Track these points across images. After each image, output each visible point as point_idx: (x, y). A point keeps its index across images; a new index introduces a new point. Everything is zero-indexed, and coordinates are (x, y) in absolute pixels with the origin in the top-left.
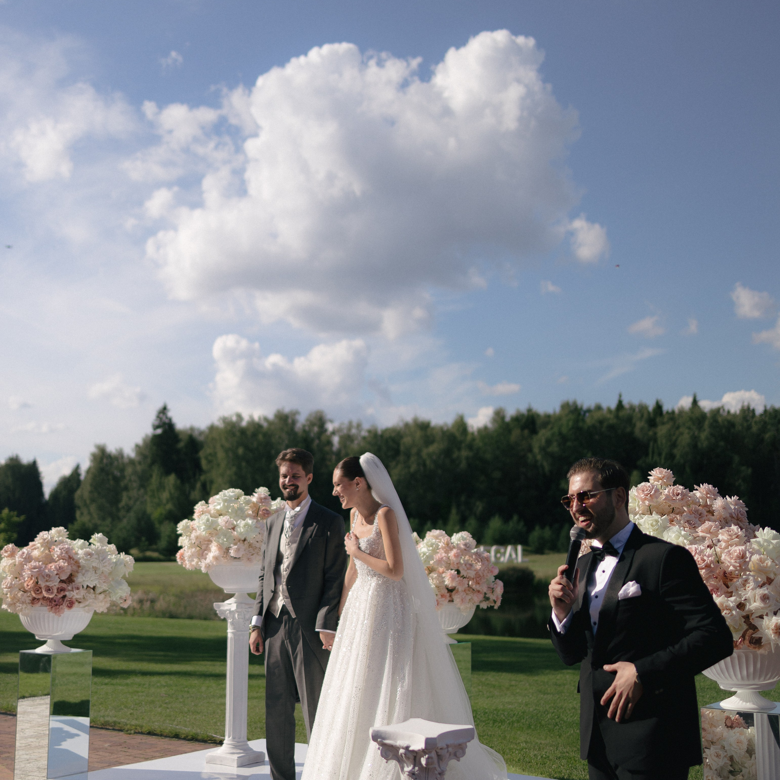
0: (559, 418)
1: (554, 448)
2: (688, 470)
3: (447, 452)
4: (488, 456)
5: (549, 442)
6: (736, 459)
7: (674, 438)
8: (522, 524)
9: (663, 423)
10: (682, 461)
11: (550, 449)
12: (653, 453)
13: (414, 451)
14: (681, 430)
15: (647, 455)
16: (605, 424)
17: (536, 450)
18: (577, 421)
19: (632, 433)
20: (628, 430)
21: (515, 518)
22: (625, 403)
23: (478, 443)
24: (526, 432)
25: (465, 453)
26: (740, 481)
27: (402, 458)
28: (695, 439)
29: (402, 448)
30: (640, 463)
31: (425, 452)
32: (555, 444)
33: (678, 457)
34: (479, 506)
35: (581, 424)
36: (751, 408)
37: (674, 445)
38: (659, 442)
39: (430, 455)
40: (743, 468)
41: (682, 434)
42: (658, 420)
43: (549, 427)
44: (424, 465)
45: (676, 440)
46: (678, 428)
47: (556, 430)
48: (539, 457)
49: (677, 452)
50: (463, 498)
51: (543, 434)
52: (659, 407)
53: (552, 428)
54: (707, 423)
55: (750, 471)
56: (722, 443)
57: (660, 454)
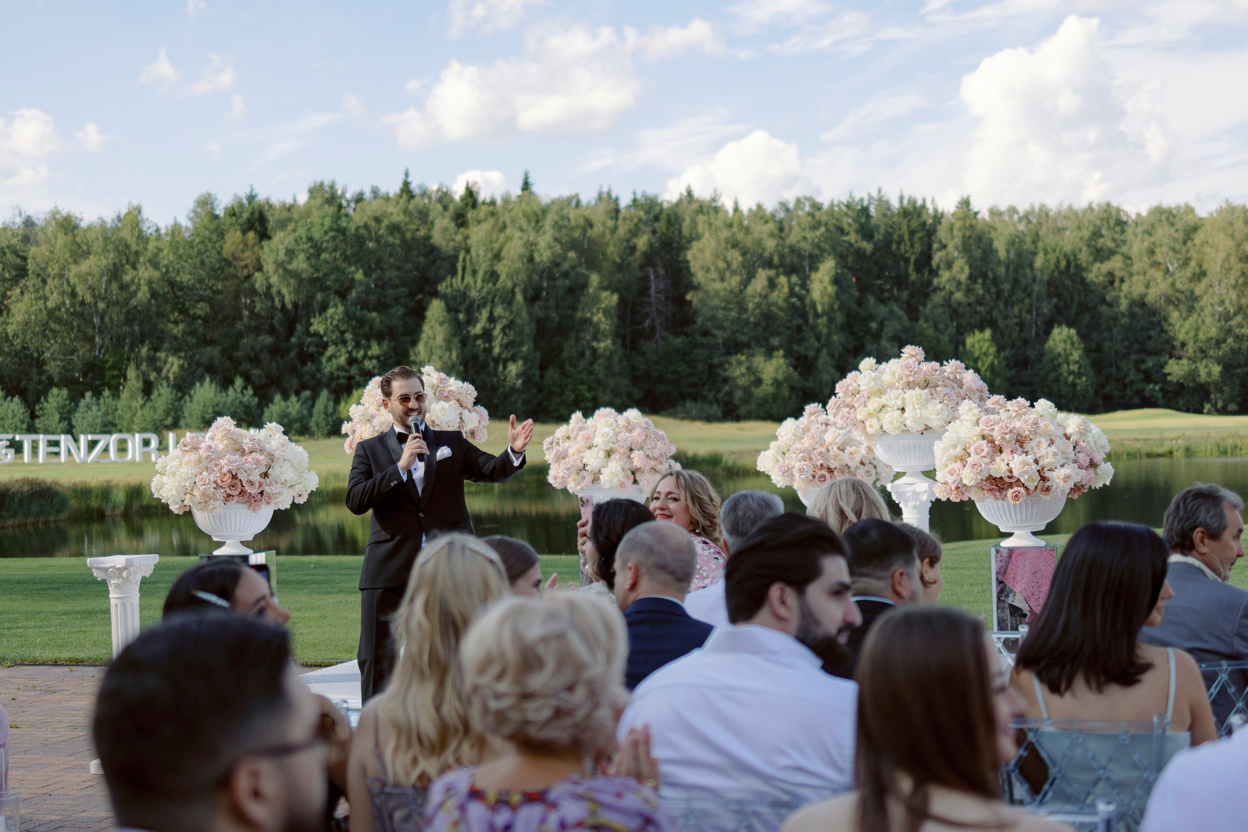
0: (307, 212)
1: (300, 264)
2: (519, 297)
3: (115, 273)
4: (185, 278)
5: (291, 253)
6: (595, 279)
7: (497, 246)
8: (250, 391)
9: (479, 222)
10: (509, 284)
11: (293, 266)
12: (464, 269)
13: (54, 269)
14: (508, 231)
15: (454, 273)
16: (385, 223)
17: (269, 267)
18: (337, 217)
19: (428, 238)
20: (422, 233)
21: (239, 382)
22: (414, 186)
23: (167, 257)
24: (251, 235)
25: (145, 273)
26: (600, 315)
27: (31, 282)
28: (531, 246)
29: (31, 266)
30: (442, 287)
31: (73, 272)
32: (302, 256)
33: (503, 277)
34: (173, 365)
35: (343, 223)
36: (614, 195)
37: (497, 257)
38: (473, 253)
39: (83, 278)
40: (605, 294)
41: (509, 239)
42: (470, 215)
43: (290, 227)
44: (73, 294)
45: (501, 249)
46: (504, 228)
47: (302, 232)
48: (274, 280)
49: (502, 269)
50: (144, 351)
51: (281, 240)
52: (470, 194)
53: (294, 231)
54: (548, 221)
55: (615, 298)
56: (572, 254)
57: (474, 273)
